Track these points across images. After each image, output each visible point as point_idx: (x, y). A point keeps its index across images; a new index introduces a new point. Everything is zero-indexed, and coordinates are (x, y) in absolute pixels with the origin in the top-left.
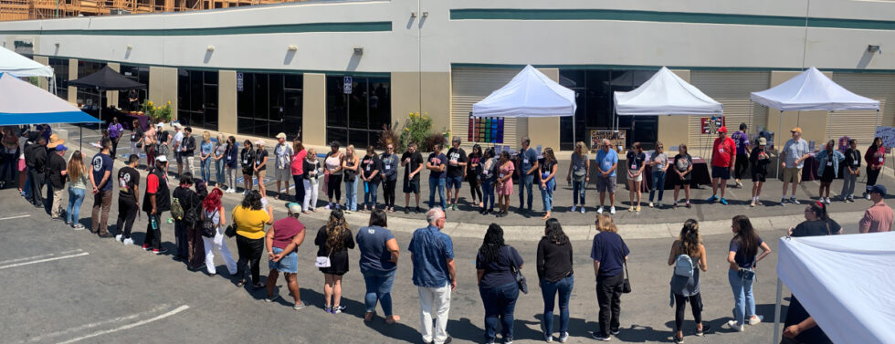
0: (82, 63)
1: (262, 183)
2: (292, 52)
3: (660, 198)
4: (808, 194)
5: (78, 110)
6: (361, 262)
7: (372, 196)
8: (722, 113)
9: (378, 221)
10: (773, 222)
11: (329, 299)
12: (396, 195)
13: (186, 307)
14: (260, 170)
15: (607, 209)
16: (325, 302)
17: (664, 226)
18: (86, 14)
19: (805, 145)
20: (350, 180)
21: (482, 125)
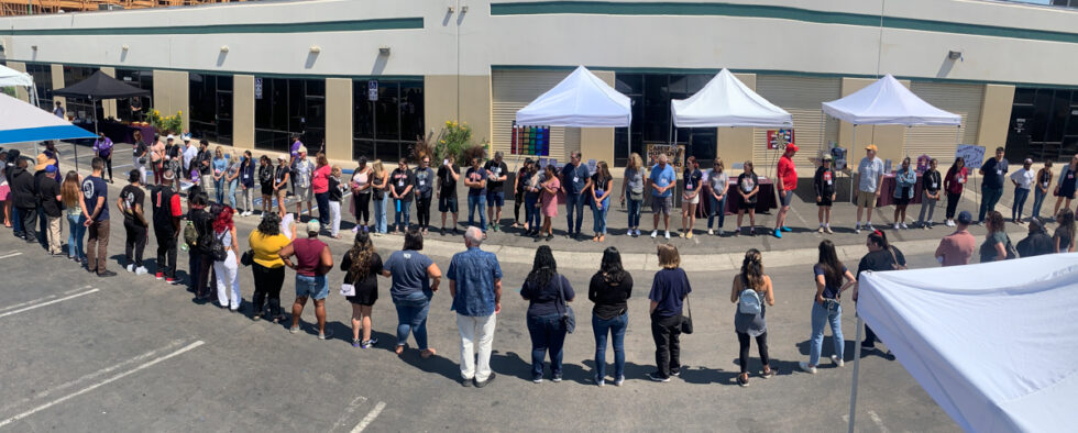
0: (68, 69)
1: (282, 204)
2: (314, 54)
3: (721, 225)
4: (884, 218)
5: (70, 123)
6: (392, 290)
7: (405, 215)
8: (791, 126)
9: (414, 244)
10: (848, 252)
11: (357, 333)
12: (431, 214)
13: (200, 343)
14: (280, 188)
15: (661, 233)
16: (353, 336)
17: (726, 257)
18: (67, 10)
19: (880, 165)
20: (379, 198)
21: (527, 135)
